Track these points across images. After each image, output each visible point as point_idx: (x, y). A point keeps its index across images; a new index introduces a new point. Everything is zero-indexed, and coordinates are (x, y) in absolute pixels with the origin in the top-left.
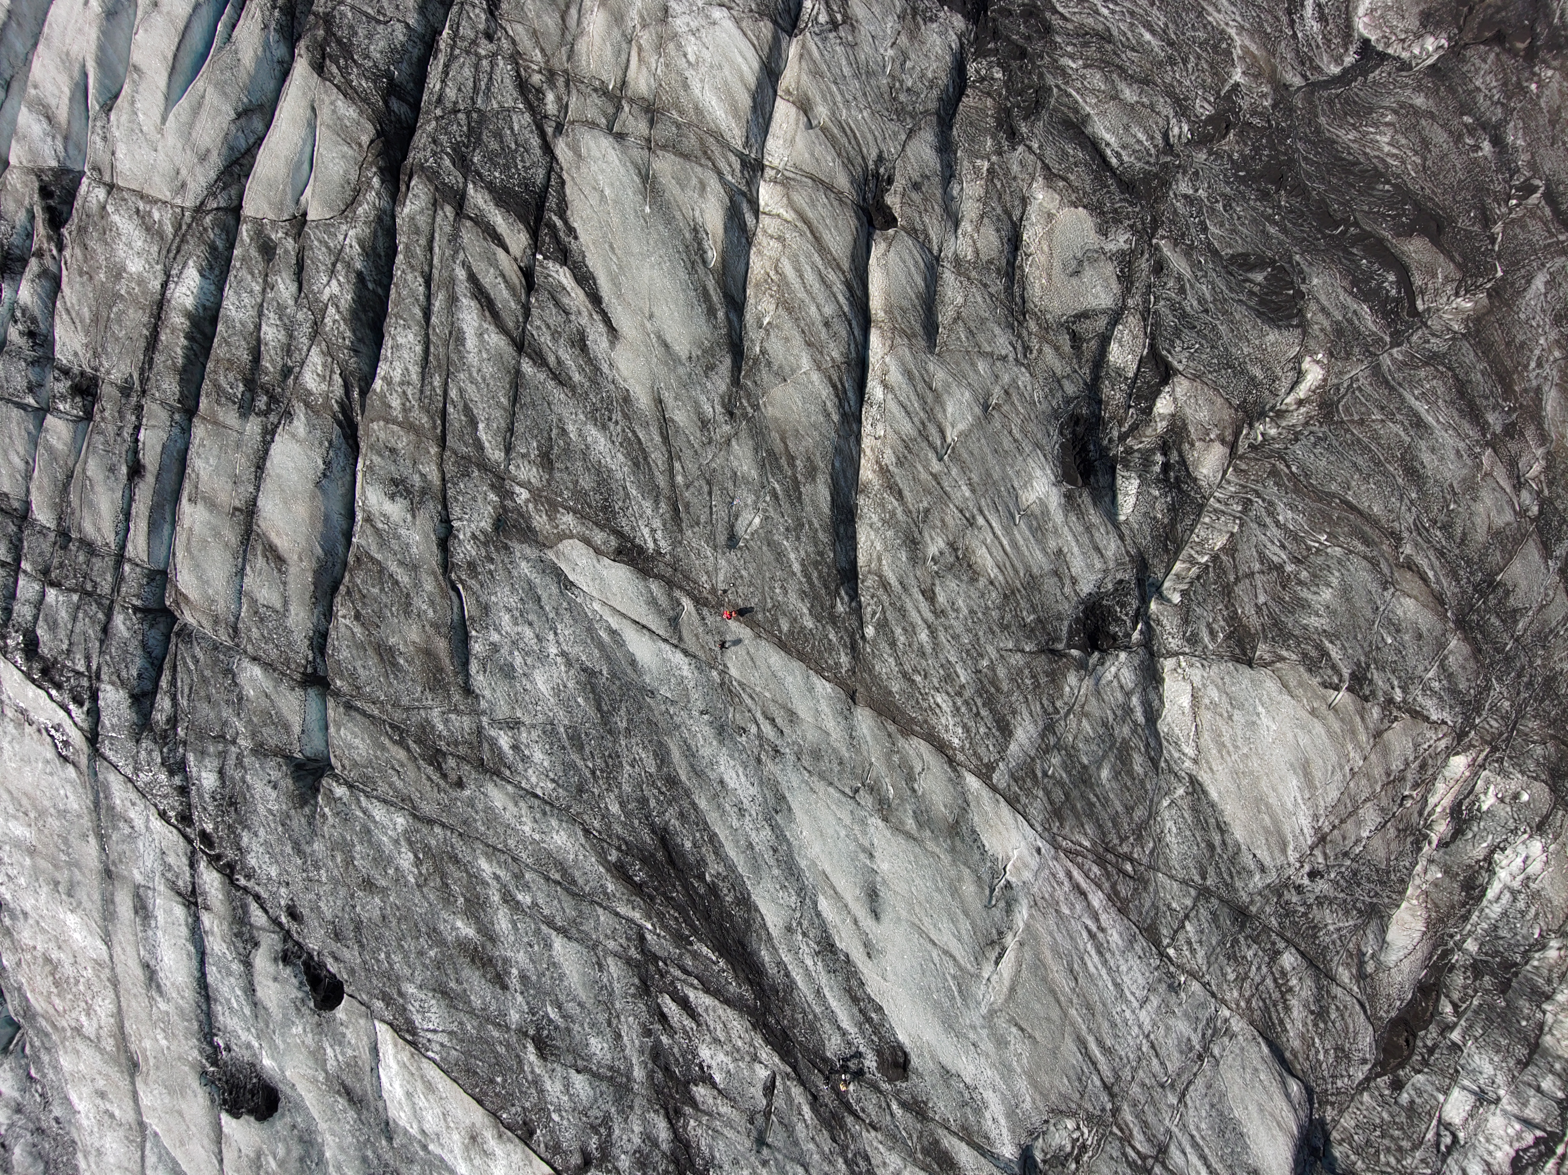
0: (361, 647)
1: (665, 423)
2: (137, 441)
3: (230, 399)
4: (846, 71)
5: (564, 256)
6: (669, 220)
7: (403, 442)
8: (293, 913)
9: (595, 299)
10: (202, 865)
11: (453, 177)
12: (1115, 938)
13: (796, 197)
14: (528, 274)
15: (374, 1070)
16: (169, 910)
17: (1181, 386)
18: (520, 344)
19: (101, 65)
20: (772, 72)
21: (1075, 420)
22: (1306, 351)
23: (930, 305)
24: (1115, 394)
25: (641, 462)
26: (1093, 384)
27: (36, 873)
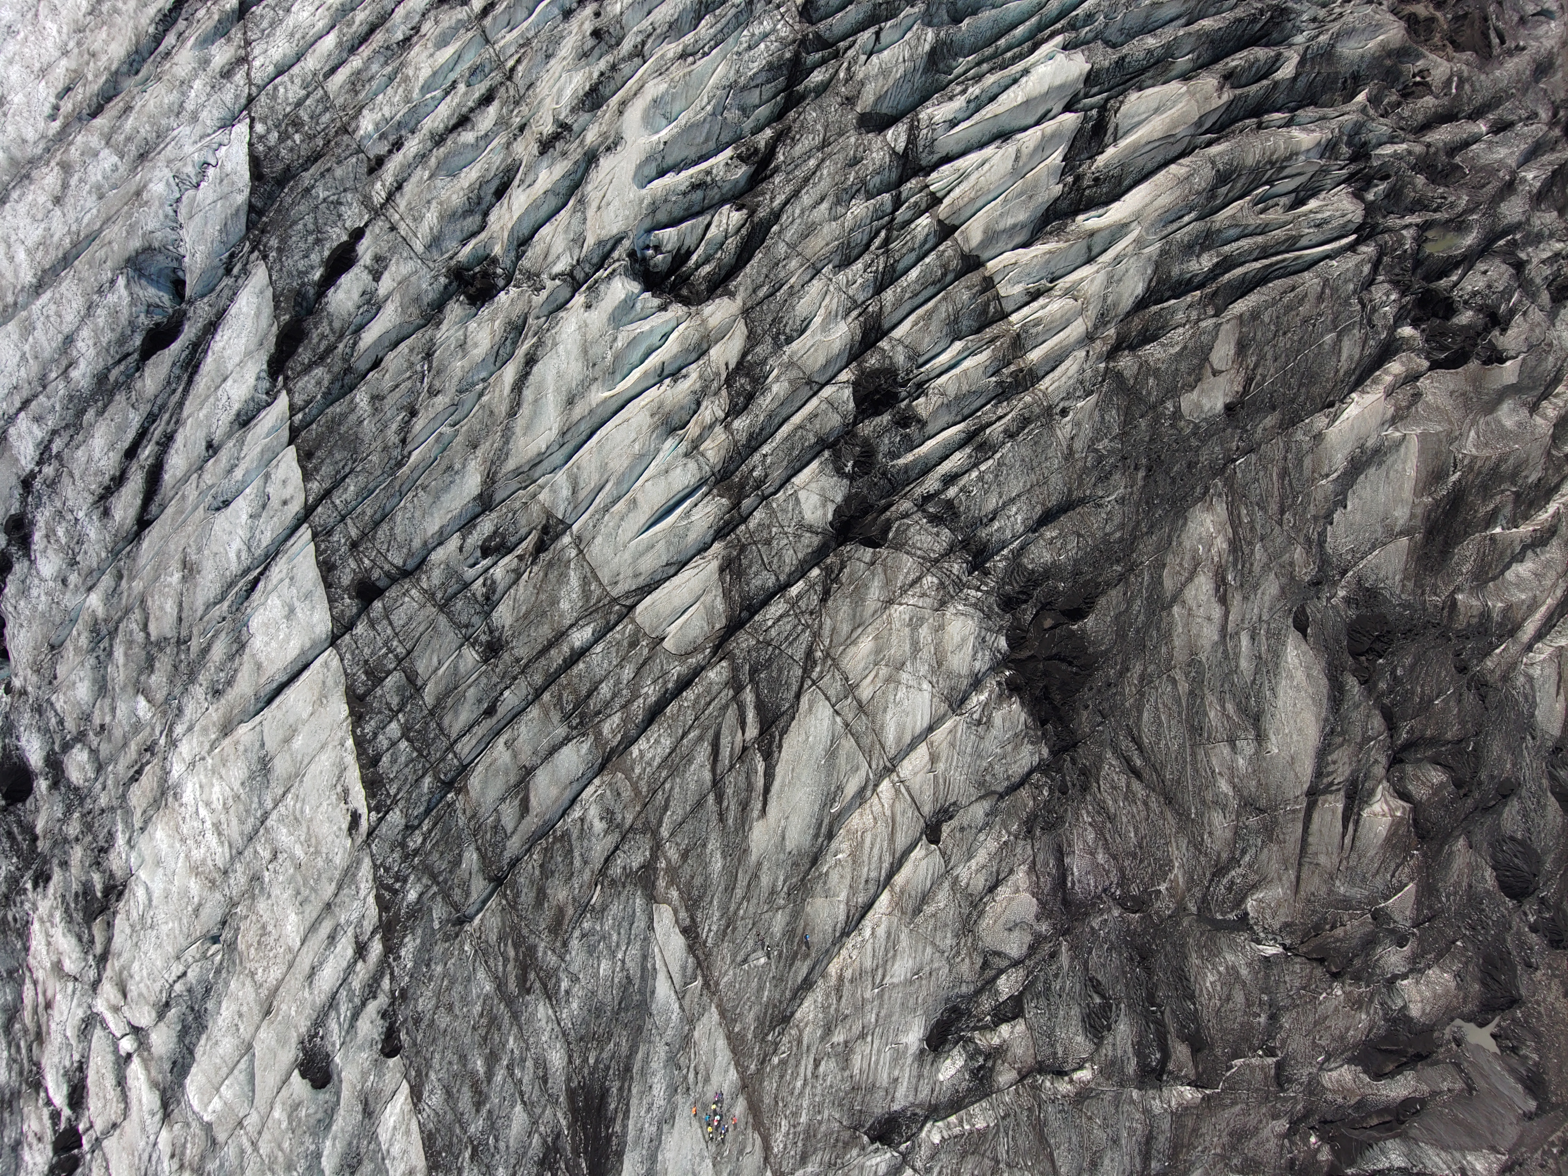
0: (532, 882)
1: (756, 876)
2: (501, 694)
3: (562, 708)
4: (969, 750)
5: (768, 757)
6: (829, 775)
7: (627, 793)
8: (404, 993)
9: (767, 790)
10: (378, 936)
11: (745, 677)
13: (897, 804)
14: (745, 749)
15: (387, 1103)
16: (345, 948)
17: (1020, 1027)
18: (715, 783)
19: (618, 483)
20: (931, 729)
21: (955, 1010)
22: (1091, 1059)
23: (925, 898)
24: (986, 1003)
25: (730, 889)
26: (979, 992)
27: (291, 880)
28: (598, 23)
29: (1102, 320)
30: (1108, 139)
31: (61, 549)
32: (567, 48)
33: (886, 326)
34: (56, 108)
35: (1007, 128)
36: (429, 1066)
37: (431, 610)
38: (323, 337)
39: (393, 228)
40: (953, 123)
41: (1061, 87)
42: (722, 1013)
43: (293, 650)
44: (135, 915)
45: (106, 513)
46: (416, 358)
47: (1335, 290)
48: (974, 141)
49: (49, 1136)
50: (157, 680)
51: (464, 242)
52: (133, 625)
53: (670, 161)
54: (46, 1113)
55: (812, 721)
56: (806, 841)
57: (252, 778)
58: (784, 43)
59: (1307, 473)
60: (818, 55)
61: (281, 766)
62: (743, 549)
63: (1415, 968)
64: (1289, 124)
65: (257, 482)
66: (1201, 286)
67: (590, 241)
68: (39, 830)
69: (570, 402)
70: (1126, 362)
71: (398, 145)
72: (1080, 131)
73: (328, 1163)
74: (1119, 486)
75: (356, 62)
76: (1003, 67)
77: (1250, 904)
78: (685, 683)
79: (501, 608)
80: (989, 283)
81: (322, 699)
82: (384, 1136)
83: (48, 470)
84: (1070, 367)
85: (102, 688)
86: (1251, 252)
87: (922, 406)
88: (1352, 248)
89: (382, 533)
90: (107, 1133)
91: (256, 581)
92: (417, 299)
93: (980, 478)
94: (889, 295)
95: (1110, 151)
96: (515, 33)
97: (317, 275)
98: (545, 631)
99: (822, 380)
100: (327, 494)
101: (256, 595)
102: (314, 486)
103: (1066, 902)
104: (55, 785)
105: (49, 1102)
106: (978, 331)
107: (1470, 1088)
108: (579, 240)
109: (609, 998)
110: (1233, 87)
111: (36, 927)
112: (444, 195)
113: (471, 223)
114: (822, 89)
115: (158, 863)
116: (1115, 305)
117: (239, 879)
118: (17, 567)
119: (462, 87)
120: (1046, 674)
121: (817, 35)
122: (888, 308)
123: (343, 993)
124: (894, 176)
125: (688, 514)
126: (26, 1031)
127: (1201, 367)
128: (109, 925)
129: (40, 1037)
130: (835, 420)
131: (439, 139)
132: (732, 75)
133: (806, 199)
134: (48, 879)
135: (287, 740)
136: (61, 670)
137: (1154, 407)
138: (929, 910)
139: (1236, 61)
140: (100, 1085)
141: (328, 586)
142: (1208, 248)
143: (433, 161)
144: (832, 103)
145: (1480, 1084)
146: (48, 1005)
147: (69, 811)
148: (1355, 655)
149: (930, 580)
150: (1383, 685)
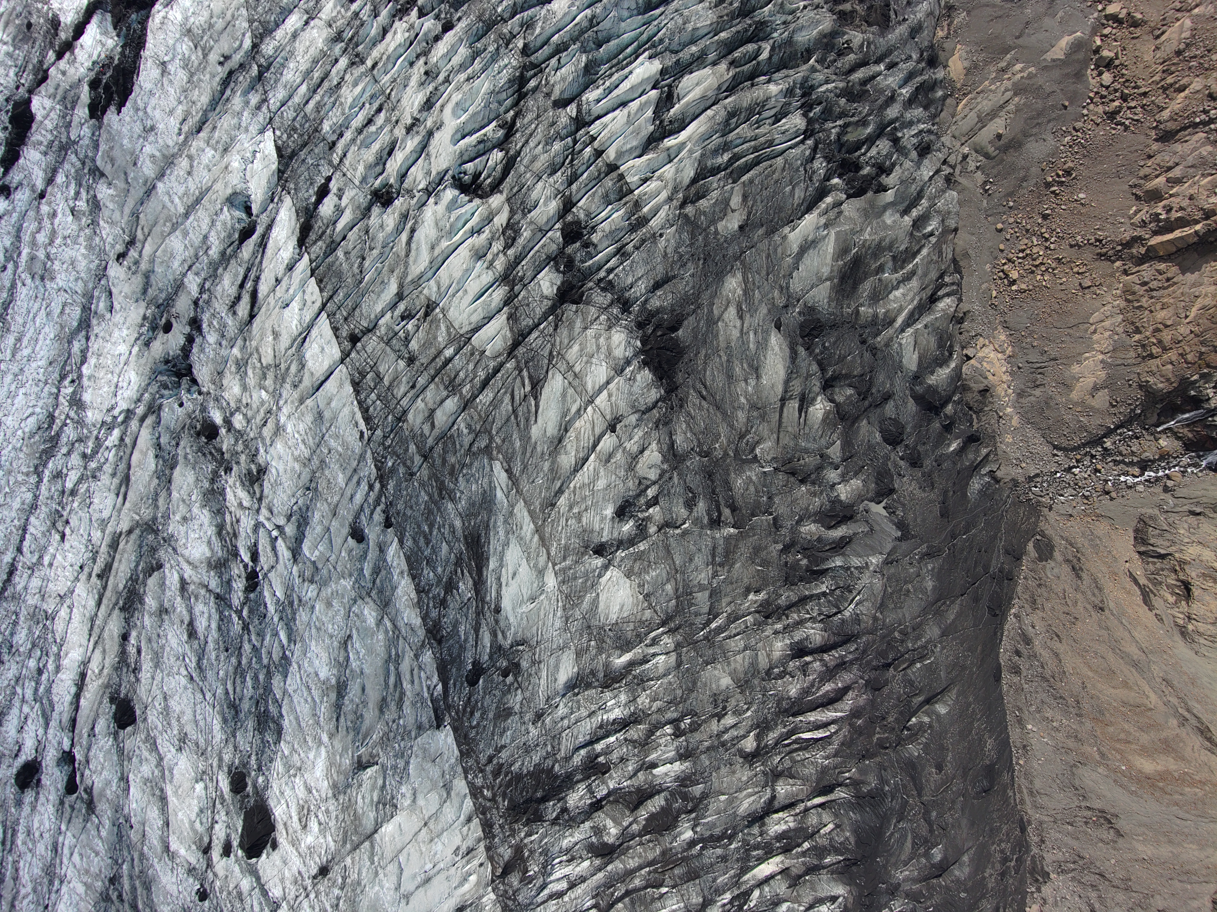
0: (440, 456)
1: (535, 447)
2: (417, 379)
3: (444, 384)
4: (626, 392)
5: (536, 398)
6: (563, 404)
7: (476, 417)
8: (391, 503)
9: (536, 412)
10: (378, 481)
11: (522, 365)
12: (559, 614)
13: (595, 416)
14: (525, 396)
15: (389, 546)
16: (364, 486)
17: (657, 508)
18: (514, 411)
19: (458, 283)
20: (608, 383)
21: (627, 501)
22: (688, 518)
23: (610, 456)
24: (642, 500)
25: (524, 453)
26: (639, 495)
27: (338, 460)
28: (427, 68)
29: (675, 190)
30: (675, 100)
31: (216, 330)
32: (414, 82)
33: (574, 201)
34: (180, 129)
35: (625, 100)
36: (405, 530)
37: (382, 345)
38: (320, 227)
39: (344, 175)
40: (598, 101)
41: (648, 78)
42: (525, 502)
43: (326, 365)
44: (272, 480)
45: (235, 313)
46: (362, 234)
47: (790, 165)
48: (610, 108)
49: (244, 575)
50: (269, 382)
51: (376, 178)
52: (254, 360)
53: (467, 131)
54: (241, 565)
55: (553, 382)
56: (555, 432)
57: (315, 420)
58: (515, 69)
59: (779, 255)
60: (532, 72)
61: (327, 415)
62: (517, 308)
63: (844, 479)
64: (769, 81)
65: (300, 294)
66: (724, 170)
67: (434, 173)
68: (224, 450)
69: (433, 248)
70: (689, 210)
71: (341, 135)
72: (660, 99)
73: (367, 572)
74: (691, 268)
75: (317, 98)
76: (623, 69)
77: (758, 451)
78: (497, 370)
79: (412, 342)
80: (621, 177)
81: (341, 385)
82: (389, 559)
83: (205, 296)
84: (662, 214)
85: (245, 388)
86: (748, 150)
87: (595, 238)
88: (802, 142)
89: (357, 312)
90: (269, 571)
91: (305, 338)
92: (359, 207)
93: (624, 269)
94: (574, 187)
95: (677, 106)
96: (389, 76)
97: (313, 199)
98: (433, 351)
99: (547, 228)
100: (331, 297)
101: (306, 344)
102: (325, 294)
103: (675, 455)
104: (229, 430)
105: (242, 561)
106: (620, 199)
107: (872, 530)
108: (429, 173)
109: (478, 499)
110: (736, 67)
111: (228, 489)
112: (365, 157)
113: (379, 169)
114: (536, 89)
115: (280, 458)
116: (681, 182)
117: (316, 462)
118: (197, 340)
119: (367, 106)
120: (658, 355)
121: (531, 63)
122: (574, 193)
123: (366, 505)
124: (573, 128)
125: (491, 295)
126: (228, 533)
127: (726, 208)
128: (262, 486)
129: (235, 535)
130: (554, 247)
131: (360, 131)
132: (492, 87)
133: (532, 144)
134: (231, 469)
135: (329, 404)
136: (225, 382)
137: (705, 230)
138: (612, 461)
139: (737, 54)
140: (265, 551)
141: (337, 337)
142: (727, 150)
143: (358, 142)
144: (540, 96)
145: (876, 528)
146: (238, 521)
147: (237, 441)
148: (803, 337)
149: (603, 317)
150: (817, 351)
